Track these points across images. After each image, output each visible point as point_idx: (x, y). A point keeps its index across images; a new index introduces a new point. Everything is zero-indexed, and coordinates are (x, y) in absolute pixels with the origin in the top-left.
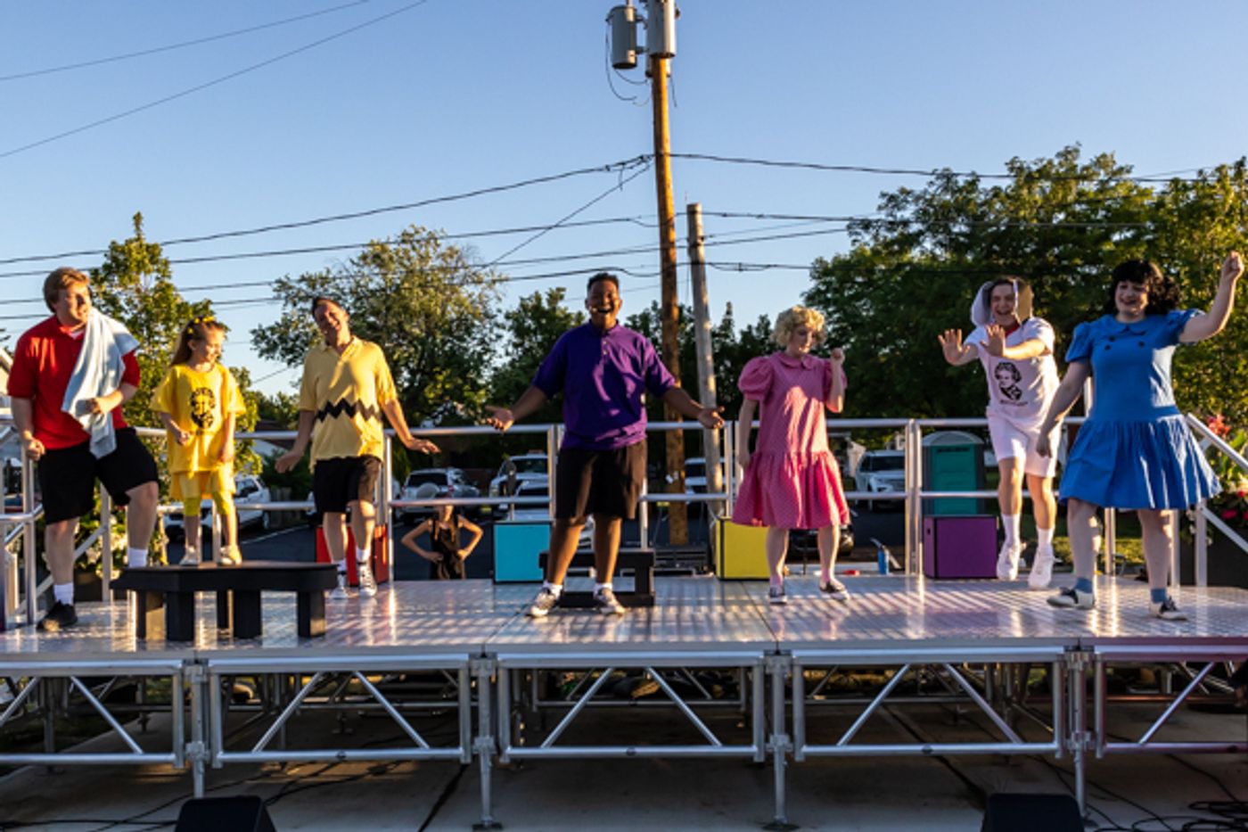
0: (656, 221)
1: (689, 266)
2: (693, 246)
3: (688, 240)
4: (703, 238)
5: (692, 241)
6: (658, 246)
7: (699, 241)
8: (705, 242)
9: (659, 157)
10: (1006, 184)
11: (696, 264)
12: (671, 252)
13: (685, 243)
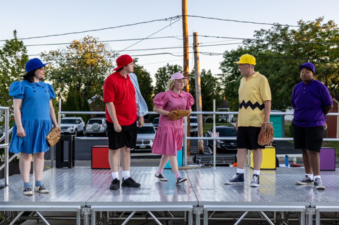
0: (182, 38)
1: (193, 53)
2: (195, 46)
3: (193, 44)
4: (198, 44)
5: (195, 45)
6: (183, 46)
7: (197, 45)
8: (199, 45)
9: (184, 16)
10: (297, 29)
11: (196, 52)
12: (187, 48)
13: (192, 46)
